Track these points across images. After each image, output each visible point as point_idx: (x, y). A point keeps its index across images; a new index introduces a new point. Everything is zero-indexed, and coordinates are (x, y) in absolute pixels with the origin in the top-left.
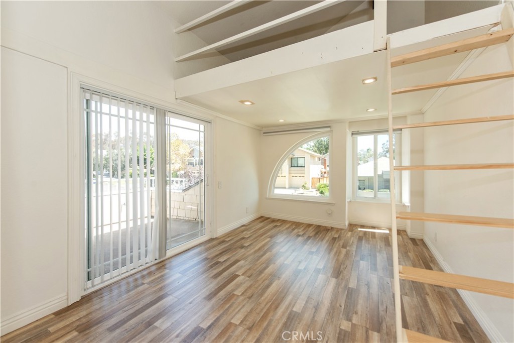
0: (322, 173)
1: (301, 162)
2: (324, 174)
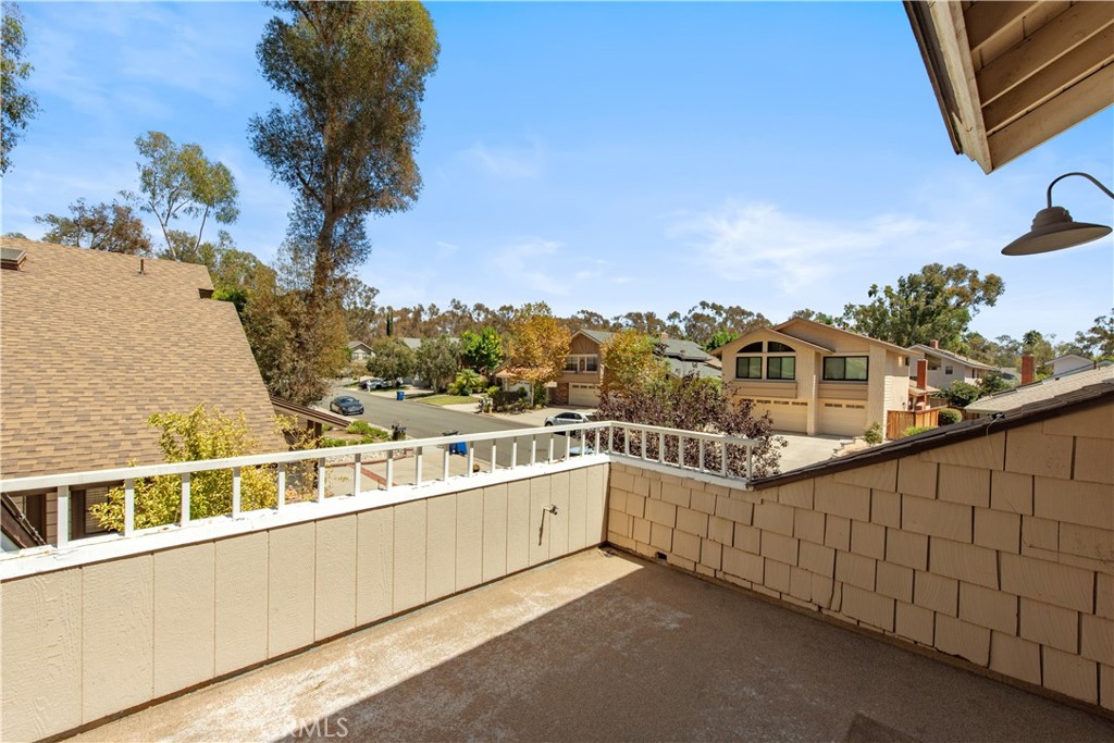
0: (911, 399)
1: (854, 368)
2: (918, 401)
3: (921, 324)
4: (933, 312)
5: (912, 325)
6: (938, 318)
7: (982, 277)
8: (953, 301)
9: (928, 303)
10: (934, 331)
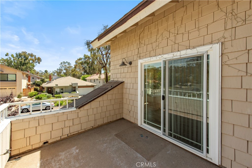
1: (11, 77)
2: (28, 86)
3: (23, 66)
4: (26, 63)
5: (21, 66)
6: (27, 65)
7: (37, 57)
8: (31, 61)
9: (24, 61)
10: (26, 68)
